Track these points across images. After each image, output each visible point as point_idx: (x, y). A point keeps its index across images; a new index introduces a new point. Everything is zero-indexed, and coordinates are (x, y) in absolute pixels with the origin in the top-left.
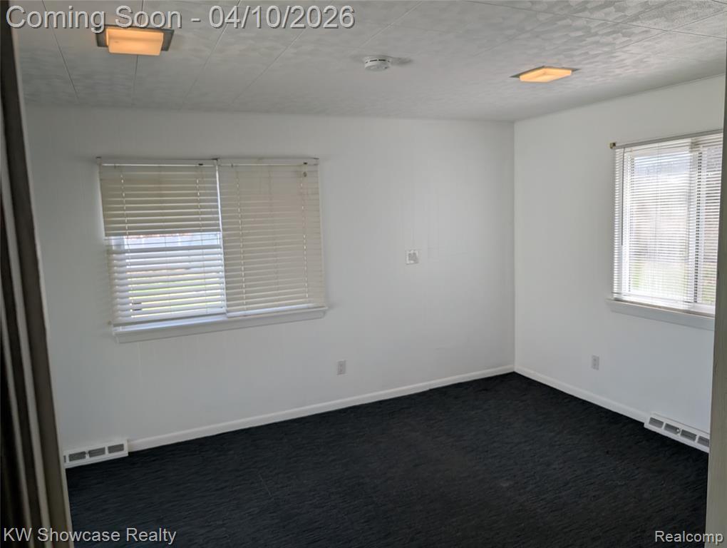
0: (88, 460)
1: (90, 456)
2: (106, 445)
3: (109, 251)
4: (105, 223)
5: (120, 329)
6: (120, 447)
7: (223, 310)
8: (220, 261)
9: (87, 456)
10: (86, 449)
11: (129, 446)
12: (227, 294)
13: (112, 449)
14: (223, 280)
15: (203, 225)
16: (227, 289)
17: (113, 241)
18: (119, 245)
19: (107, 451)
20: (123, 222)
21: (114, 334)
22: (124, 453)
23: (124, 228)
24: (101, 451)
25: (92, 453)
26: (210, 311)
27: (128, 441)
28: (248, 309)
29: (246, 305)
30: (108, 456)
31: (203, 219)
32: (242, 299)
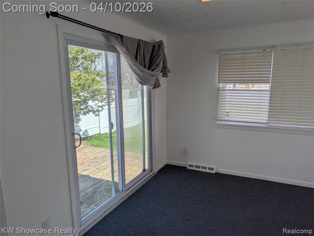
0: (201, 170)
1: (202, 168)
2: (208, 166)
3: (219, 90)
4: (219, 78)
5: (219, 122)
6: (212, 169)
7: (266, 122)
8: (268, 98)
9: (201, 168)
10: (201, 165)
11: (216, 170)
12: (269, 115)
13: (210, 169)
14: (268, 107)
15: (262, 80)
16: (269, 112)
17: (221, 85)
18: (223, 87)
19: (208, 169)
20: (225, 77)
21: (216, 123)
22: (214, 172)
23: (225, 80)
24: (205, 168)
25: (203, 167)
26: (258, 121)
27: (216, 168)
28: (279, 124)
29: (279, 121)
30: (207, 171)
31: (262, 77)
32: (277, 118)
